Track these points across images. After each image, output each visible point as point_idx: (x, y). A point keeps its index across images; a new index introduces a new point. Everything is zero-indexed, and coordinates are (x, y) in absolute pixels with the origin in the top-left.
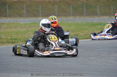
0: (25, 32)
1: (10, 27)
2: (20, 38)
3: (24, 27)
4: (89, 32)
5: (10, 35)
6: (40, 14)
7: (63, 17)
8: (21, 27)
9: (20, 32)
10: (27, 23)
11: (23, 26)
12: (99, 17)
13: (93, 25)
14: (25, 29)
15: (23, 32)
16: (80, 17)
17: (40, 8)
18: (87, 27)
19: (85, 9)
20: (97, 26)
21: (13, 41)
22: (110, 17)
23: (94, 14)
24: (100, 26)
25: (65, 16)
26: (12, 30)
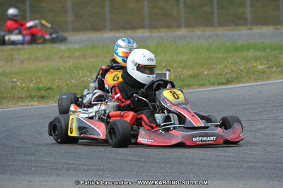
0: (70, 69)
1: (36, 59)
2: (58, 87)
3: (69, 57)
4: (226, 67)
5: (36, 79)
6: (108, 24)
7: (162, 30)
8: (61, 58)
9: (59, 70)
10: (77, 46)
11: (66, 55)
12: (251, 29)
13: (237, 49)
14: (71, 63)
15: (68, 70)
16: (204, 31)
17: (107, 9)
18: (220, 55)
19: (215, 7)
20: (245, 53)
21: (43, 93)
22: (277, 29)
23: (239, 21)
24: (252, 51)
25: (169, 27)
26: (40, 65)
